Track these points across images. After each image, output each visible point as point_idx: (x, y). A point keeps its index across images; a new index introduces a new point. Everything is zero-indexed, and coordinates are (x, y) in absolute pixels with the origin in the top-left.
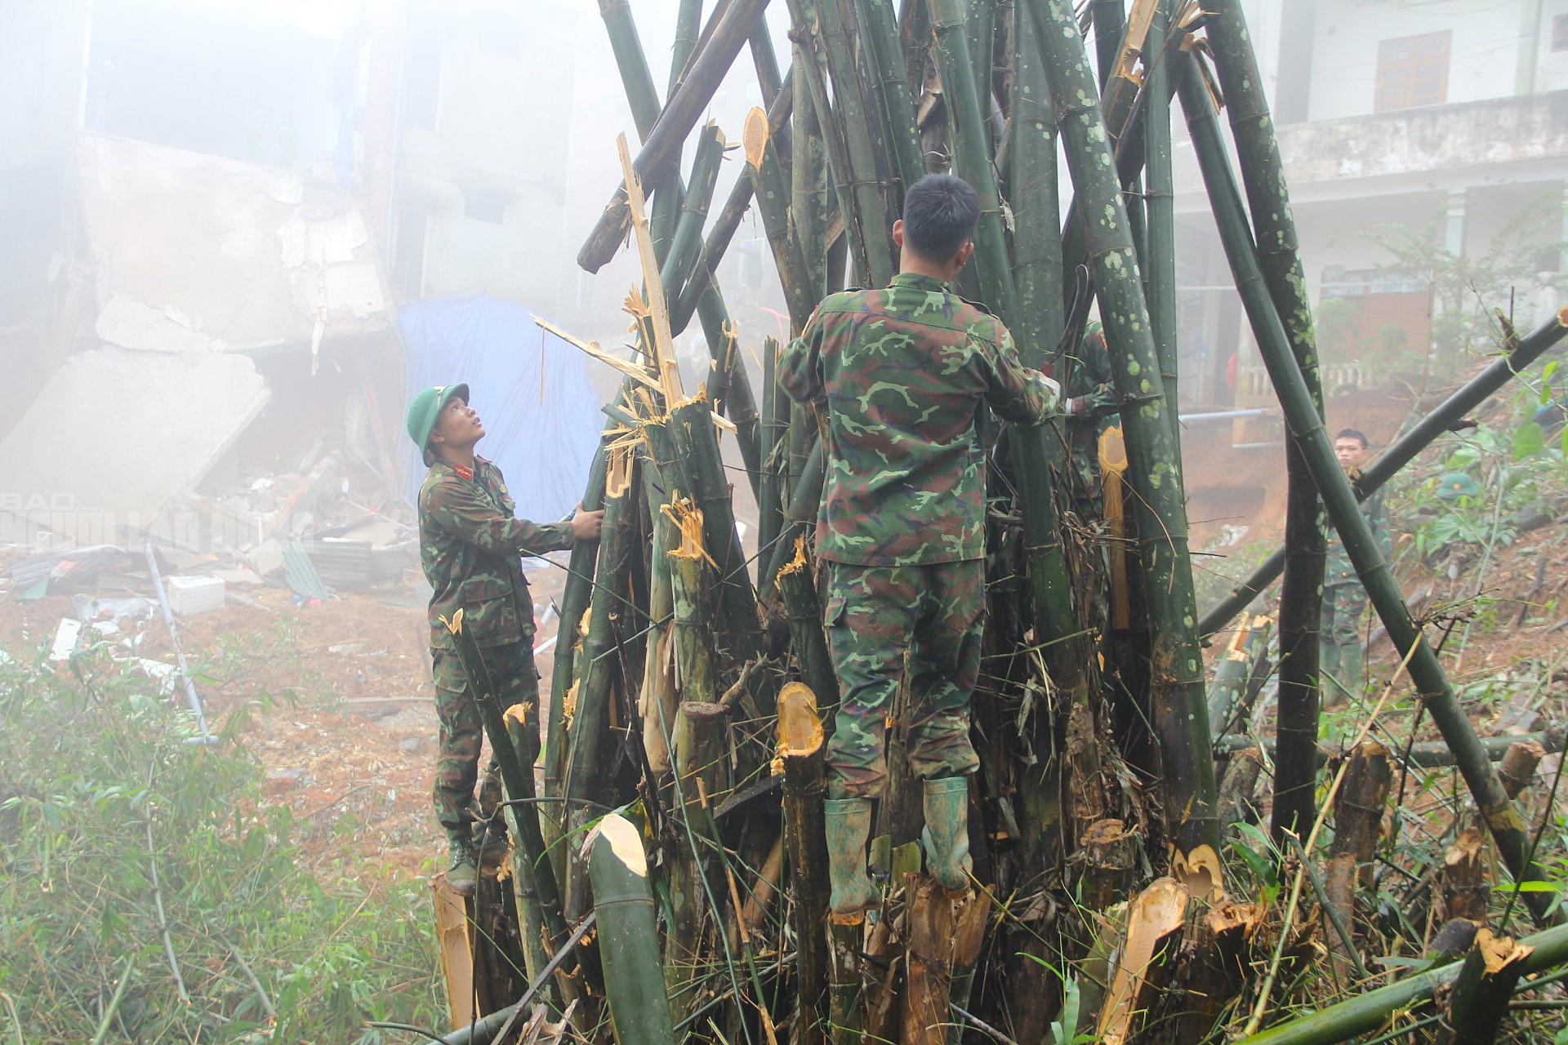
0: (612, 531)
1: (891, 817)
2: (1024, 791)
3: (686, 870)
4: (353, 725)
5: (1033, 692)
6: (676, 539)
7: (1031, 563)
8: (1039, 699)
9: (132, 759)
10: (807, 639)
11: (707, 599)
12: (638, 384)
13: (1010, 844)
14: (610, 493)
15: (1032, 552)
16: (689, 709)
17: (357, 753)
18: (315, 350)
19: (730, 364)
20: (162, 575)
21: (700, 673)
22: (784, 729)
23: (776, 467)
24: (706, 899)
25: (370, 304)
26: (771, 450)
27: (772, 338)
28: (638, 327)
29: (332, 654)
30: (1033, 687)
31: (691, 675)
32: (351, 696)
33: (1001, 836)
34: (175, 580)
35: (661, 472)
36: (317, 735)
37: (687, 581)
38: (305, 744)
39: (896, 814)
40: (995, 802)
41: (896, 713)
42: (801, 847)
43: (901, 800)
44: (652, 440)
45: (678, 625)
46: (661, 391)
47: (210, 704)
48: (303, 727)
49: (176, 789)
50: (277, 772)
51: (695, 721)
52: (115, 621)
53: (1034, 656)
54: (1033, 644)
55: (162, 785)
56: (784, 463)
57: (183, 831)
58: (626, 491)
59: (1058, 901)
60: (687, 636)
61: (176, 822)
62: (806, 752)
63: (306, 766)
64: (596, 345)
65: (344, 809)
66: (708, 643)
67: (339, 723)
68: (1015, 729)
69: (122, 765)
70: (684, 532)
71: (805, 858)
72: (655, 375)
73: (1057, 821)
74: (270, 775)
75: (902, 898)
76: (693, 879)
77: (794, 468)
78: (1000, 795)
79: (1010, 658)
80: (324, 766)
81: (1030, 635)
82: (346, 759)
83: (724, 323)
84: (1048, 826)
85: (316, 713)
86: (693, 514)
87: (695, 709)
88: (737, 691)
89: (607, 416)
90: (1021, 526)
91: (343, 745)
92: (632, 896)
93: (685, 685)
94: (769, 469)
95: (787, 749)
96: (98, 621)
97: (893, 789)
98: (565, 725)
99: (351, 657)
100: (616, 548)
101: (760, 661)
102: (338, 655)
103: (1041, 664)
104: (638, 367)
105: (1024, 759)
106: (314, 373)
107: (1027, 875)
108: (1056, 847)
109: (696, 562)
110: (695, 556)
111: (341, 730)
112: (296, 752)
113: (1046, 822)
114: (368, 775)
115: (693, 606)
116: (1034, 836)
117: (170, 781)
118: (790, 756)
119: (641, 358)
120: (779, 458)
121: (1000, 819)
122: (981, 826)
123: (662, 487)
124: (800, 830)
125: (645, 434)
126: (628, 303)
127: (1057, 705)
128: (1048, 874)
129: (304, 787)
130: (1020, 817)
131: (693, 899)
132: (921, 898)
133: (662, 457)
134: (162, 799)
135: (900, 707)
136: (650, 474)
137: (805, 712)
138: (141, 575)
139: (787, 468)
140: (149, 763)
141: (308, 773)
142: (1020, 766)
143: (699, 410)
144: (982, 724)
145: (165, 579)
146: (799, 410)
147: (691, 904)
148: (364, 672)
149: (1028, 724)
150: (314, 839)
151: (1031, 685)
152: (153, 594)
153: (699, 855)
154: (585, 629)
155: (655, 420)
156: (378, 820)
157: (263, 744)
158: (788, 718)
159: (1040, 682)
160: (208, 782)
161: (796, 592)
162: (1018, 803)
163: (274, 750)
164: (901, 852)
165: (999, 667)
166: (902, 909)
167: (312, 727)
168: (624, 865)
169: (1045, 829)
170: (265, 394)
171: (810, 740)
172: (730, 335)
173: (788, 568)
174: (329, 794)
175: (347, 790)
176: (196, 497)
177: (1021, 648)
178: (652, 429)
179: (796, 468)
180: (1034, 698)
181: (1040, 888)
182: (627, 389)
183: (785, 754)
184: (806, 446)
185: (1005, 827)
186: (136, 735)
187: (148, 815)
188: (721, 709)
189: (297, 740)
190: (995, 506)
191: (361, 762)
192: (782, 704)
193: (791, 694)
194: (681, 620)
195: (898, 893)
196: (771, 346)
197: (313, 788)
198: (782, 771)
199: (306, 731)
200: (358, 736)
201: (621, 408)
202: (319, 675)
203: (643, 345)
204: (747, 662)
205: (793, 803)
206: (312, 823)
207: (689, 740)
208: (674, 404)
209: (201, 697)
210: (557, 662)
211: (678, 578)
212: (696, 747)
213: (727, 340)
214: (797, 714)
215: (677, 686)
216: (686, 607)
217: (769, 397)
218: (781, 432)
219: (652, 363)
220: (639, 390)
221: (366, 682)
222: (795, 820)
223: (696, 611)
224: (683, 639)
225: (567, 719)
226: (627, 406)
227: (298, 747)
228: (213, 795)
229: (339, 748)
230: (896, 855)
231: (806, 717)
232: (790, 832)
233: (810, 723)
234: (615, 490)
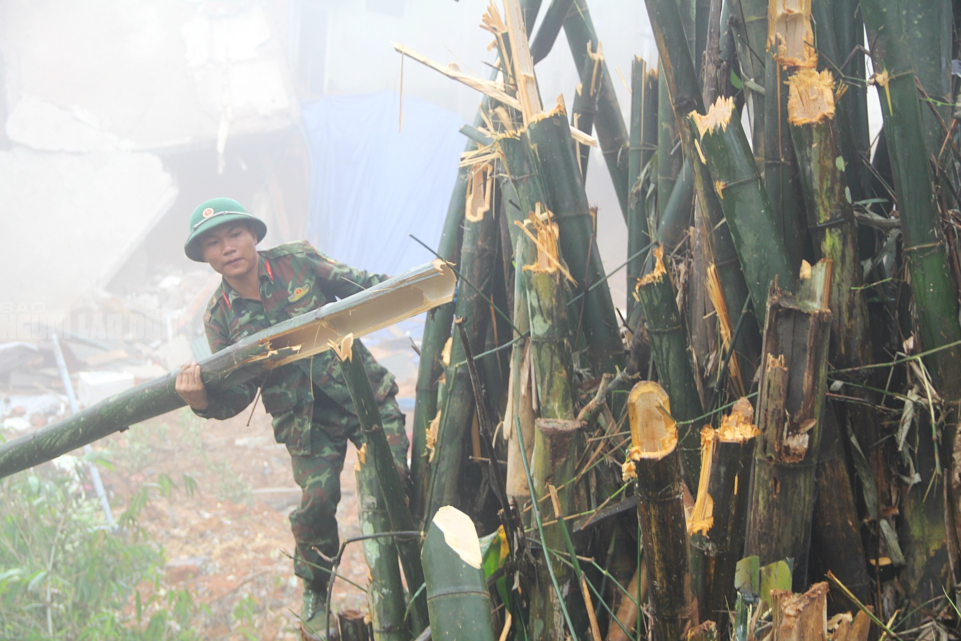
0: (472, 255)
1: (760, 538)
2: (908, 512)
3: (545, 594)
4: (256, 513)
5: (915, 404)
6: (533, 254)
7: (910, 266)
8: (921, 411)
9: (33, 542)
10: (668, 354)
11: (563, 315)
12: (497, 103)
13: (893, 571)
14: (469, 217)
15: (910, 253)
16: (546, 425)
17: (260, 540)
18: (221, 148)
19: (597, 86)
20: (70, 371)
21: (558, 391)
22: (637, 430)
23: (644, 191)
24: (566, 626)
25: (274, 101)
26: (639, 175)
27: (639, 57)
28: (497, 45)
29: (238, 447)
30: (915, 398)
31: (548, 394)
32: (256, 487)
33: (885, 561)
34: (84, 376)
35: (517, 187)
36: (221, 524)
37: (543, 296)
38: (208, 532)
39: (765, 534)
40: (875, 524)
41: (762, 426)
42: (656, 558)
43: (770, 519)
44: (506, 154)
45: (534, 342)
46: (519, 108)
47: (117, 495)
48: (207, 515)
49: (78, 572)
50: (181, 560)
51: (551, 437)
52: (27, 417)
53: (915, 367)
54: (912, 352)
55: (63, 569)
56: (652, 186)
57: (84, 616)
58: (486, 214)
59: (950, 632)
60: (543, 354)
61: (75, 605)
62: (659, 455)
63: (210, 553)
64: (455, 67)
65: (246, 596)
66: (566, 362)
67: (243, 512)
68: (893, 442)
69: (23, 550)
70: (539, 245)
71: (661, 569)
72: (513, 94)
73: (944, 546)
74: (171, 562)
75: (770, 618)
76: (552, 605)
77: (662, 191)
78: (880, 517)
79: (890, 367)
80: (227, 554)
81: (909, 343)
82: (249, 547)
83: (589, 45)
84: (936, 551)
85: (221, 502)
86: (548, 228)
87: (551, 426)
88: (594, 407)
89: (467, 138)
90: (898, 227)
91: (246, 533)
92: (467, 588)
93: (542, 405)
94: (637, 194)
95: (639, 452)
96: (11, 417)
97: (761, 507)
98: (428, 457)
99: (257, 449)
100: (476, 273)
101: (619, 376)
102: (245, 447)
103: (921, 372)
104: (496, 86)
105: (906, 479)
106: (220, 171)
107: (913, 603)
108: (946, 574)
109: (552, 276)
110: (551, 270)
111: (245, 519)
112: (200, 540)
113: (934, 547)
114: (270, 562)
115: (550, 322)
116: (920, 560)
117: (71, 566)
118: (642, 459)
119: (500, 74)
120: (647, 182)
121: (882, 543)
122: (860, 550)
123: (518, 204)
124: (655, 539)
125: (499, 148)
126: (486, 19)
127: (942, 418)
128: (937, 602)
129: (207, 574)
130: (904, 543)
131: (553, 626)
132: (788, 616)
133: (517, 171)
134: (61, 581)
135: (766, 419)
136: (509, 191)
137: (658, 413)
138: (51, 372)
139: (655, 192)
140: (49, 547)
141: (211, 561)
142: (901, 484)
143: (557, 123)
144: (858, 440)
145: (75, 375)
146: (667, 130)
147: (551, 631)
148: (270, 463)
149: (910, 438)
150: (216, 625)
151: (912, 396)
152: (62, 390)
153: (557, 579)
154: (446, 359)
155: (509, 133)
156: (280, 606)
157: (168, 533)
158: (640, 419)
159: (922, 393)
160: (108, 566)
161: (656, 303)
162: (900, 524)
163: (178, 538)
164: (769, 571)
165: (878, 378)
166: (770, 628)
167: (216, 516)
168: (458, 556)
169: (932, 554)
170: (172, 193)
171: (663, 442)
172: (596, 57)
173: (647, 279)
174: (231, 581)
175: (250, 576)
176: (107, 295)
177: (900, 357)
178: (507, 143)
179: (664, 191)
180: (916, 411)
181: (928, 618)
182: (485, 109)
183: (637, 457)
184: (674, 168)
185: (887, 552)
186: (37, 519)
187: (48, 598)
188: (578, 425)
189: (201, 528)
190: (871, 208)
191: (265, 549)
192: (633, 404)
193: (643, 394)
194: (537, 337)
195: (766, 614)
196: (638, 66)
197: (216, 575)
198: (634, 474)
199: (210, 520)
200: (261, 524)
201: (481, 129)
202: (224, 465)
203: (502, 64)
204: (605, 375)
205: (647, 509)
206: (214, 609)
207: (545, 457)
208: (532, 118)
209: (108, 488)
210: (418, 398)
211: (533, 293)
212: (553, 464)
213: (592, 62)
214: (650, 415)
215: (535, 406)
216: (542, 323)
217: (637, 120)
218: (649, 155)
219: (512, 81)
220: (499, 110)
221: (272, 474)
222: (650, 528)
223: (552, 327)
224: (539, 357)
225: (429, 451)
226: (484, 125)
227: (202, 535)
228: (114, 579)
229: (241, 535)
230: (764, 574)
231: (659, 419)
232: (645, 542)
233: (663, 424)
234: (474, 213)
